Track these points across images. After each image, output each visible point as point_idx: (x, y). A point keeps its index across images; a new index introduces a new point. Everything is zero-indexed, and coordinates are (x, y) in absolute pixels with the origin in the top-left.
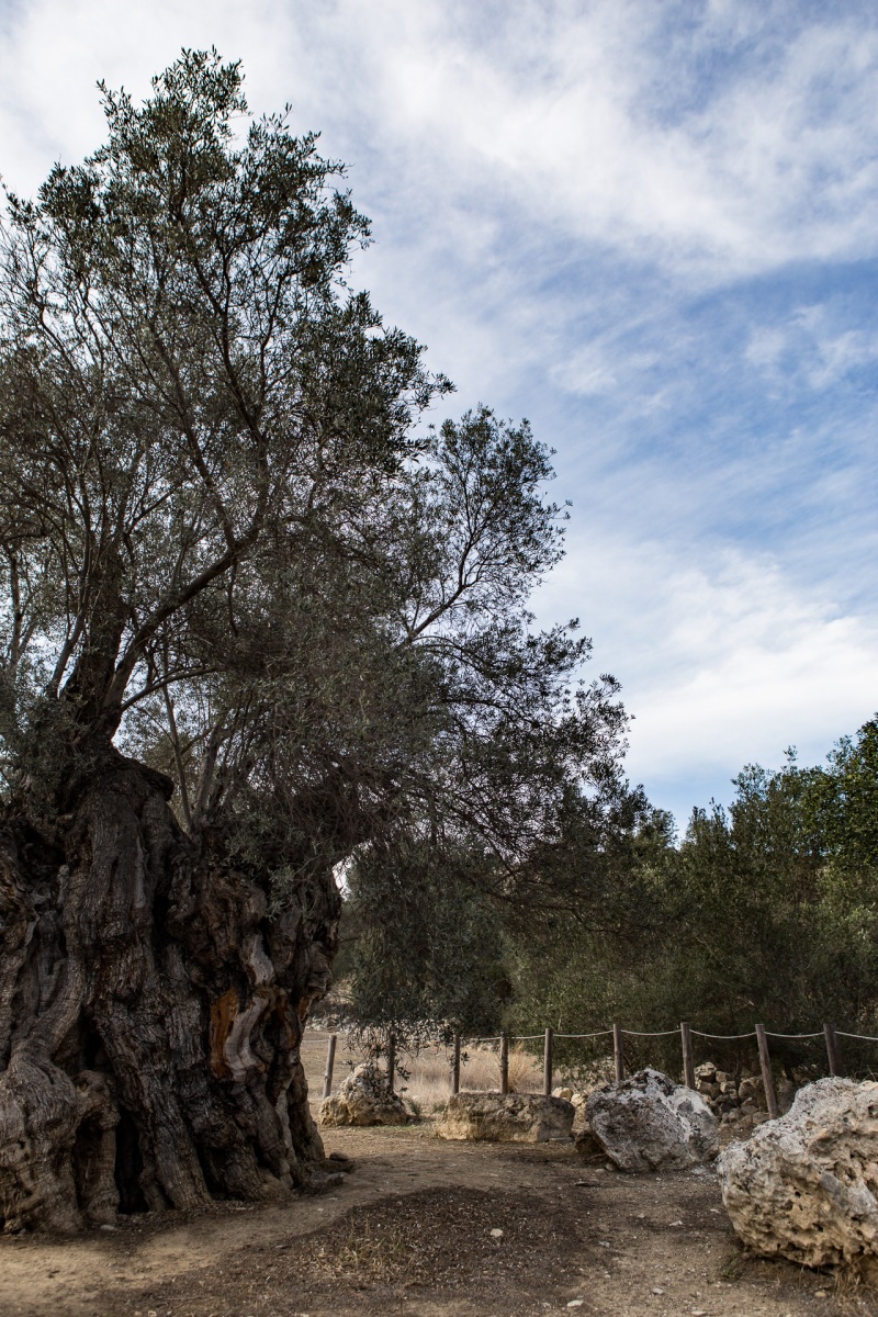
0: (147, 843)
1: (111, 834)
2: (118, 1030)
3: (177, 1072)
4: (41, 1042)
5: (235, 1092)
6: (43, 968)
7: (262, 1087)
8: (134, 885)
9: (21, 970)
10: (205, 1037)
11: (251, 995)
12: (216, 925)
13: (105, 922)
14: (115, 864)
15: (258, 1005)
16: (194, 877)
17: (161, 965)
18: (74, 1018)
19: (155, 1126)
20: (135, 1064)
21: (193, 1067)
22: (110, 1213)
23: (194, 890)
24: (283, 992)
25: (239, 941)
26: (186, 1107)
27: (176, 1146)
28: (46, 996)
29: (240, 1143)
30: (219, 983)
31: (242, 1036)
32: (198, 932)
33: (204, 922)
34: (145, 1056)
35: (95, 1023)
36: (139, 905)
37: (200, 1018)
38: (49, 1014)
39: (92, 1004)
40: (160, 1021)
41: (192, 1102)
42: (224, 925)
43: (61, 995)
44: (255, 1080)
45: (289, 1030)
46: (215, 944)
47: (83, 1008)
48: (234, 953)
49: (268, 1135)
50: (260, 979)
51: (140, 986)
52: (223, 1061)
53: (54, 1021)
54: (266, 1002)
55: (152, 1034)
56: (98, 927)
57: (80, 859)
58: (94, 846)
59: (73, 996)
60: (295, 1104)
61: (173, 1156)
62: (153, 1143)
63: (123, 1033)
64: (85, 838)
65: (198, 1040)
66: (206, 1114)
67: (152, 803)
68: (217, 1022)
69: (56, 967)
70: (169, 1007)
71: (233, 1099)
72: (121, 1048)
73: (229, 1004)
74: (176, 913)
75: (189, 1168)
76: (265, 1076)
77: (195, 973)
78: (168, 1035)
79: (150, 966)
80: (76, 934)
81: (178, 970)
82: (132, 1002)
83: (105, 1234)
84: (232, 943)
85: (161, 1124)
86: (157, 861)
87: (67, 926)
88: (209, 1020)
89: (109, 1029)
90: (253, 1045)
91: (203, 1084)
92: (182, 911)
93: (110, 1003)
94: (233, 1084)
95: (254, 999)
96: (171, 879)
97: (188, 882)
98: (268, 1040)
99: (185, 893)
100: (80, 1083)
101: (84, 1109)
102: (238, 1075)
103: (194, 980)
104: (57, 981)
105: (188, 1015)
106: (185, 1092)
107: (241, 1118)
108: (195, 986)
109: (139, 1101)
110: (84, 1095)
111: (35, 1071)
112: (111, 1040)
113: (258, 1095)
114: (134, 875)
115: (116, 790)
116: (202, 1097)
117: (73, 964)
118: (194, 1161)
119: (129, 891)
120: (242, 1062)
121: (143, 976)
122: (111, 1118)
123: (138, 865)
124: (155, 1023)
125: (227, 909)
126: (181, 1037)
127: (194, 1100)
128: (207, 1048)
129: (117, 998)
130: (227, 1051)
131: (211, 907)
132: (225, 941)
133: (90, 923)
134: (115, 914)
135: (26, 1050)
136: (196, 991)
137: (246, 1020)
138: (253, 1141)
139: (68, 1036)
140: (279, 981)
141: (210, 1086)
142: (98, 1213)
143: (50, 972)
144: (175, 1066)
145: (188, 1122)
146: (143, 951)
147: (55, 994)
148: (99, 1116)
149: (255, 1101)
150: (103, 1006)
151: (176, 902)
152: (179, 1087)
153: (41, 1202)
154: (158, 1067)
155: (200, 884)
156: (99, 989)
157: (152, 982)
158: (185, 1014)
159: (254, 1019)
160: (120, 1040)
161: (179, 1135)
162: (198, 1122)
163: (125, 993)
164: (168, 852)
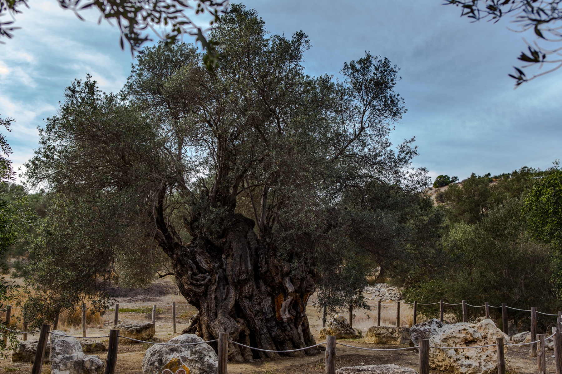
0: (250, 247)
1: (239, 246)
2: (247, 307)
3: (266, 319)
4: (225, 310)
5: (284, 325)
6: (222, 288)
7: (293, 323)
8: (247, 262)
9: (216, 289)
10: (274, 308)
11: (287, 296)
12: (274, 274)
13: (240, 275)
14: (241, 256)
15: (290, 299)
16: (266, 259)
17: (258, 287)
18: (234, 303)
19: (261, 335)
20: (253, 317)
21: (271, 317)
22: (251, 358)
23: (267, 263)
24: (297, 295)
25: (282, 279)
26: (269, 329)
27: (267, 341)
28: (224, 297)
29: (287, 340)
30: (277, 292)
31: (285, 308)
32: (269, 276)
33: (271, 273)
34: (256, 314)
35: (240, 304)
36: (250, 269)
37: (272, 303)
38: (226, 302)
39: (238, 299)
40: (259, 304)
41: (271, 328)
42: (277, 274)
43: (229, 296)
44: (290, 322)
45: (301, 306)
46: (274, 280)
47: (236, 300)
48: (281, 283)
49: (296, 338)
50: (290, 291)
51: (252, 293)
52: (280, 316)
53: (228, 304)
54: (292, 298)
55: (257, 308)
56: (238, 276)
57: (229, 254)
58: (234, 251)
59: (232, 297)
60: (305, 329)
61: (267, 343)
62: (260, 339)
63: (249, 308)
64: (230, 248)
65: (271, 309)
66: (276, 331)
67: (249, 233)
68: (277, 304)
69: (226, 288)
70: (262, 300)
71: (284, 327)
72: (248, 312)
73: (280, 298)
74: (261, 270)
75: (272, 347)
76: (294, 320)
77: (269, 289)
78: (262, 308)
79: (255, 287)
80: (231, 278)
81: (263, 288)
82: (250, 298)
83: (250, 362)
84: (280, 280)
85: (262, 334)
86: (253, 253)
87: (228, 276)
88: (274, 303)
89: (244, 306)
90: (289, 311)
91: (274, 322)
92: (263, 270)
93: (244, 299)
94: (284, 322)
95: (288, 297)
96: (258, 259)
97: (264, 260)
98: (294, 309)
99: (264, 264)
100: (238, 322)
101: (240, 329)
102: (285, 320)
103: (269, 291)
104: (227, 292)
105: (267, 302)
106: (269, 325)
107: (287, 333)
108: (269, 293)
109: (255, 328)
110: (239, 325)
111: (226, 319)
112: (245, 310)
113: (292, 326)
114: (247, 259)
115: (238, 231)
116: (274, 327)
117: (231, 287)
118: (273, 345)
119: (246, 264)
120: (286, 316)
121: (253, 290)
122: (248, 332)
123: (248, 255)
124: (258, 304)
125: (278, 269)
126: (266, 308)
127: (272, 327)
128: (274, 312)
129: (246, 297)
130: (281, 313)
131: (273, 269)
132: (278, 279)
133: (236, 275)
134: (243, 272)
135: (222, 313)
136: (269, 294)
137: (286, 303)
138: (291, 339)
139: (232, 308)
140: (296, 291)
141: (276, 323)
142: (247, 357)
143: (224, 289)
144: (265, 317)
145: (270, 334)
146: (252, 283)
147: (227, 296)
148: (244, 331)
149: (291, 327)
150: (242, 299)
151: (261, 267)
152: (267, 323)
153: (232, 354)
154: (260, 317)
155: (268, 261)
156: (240, 294)
157: (256, 292)
158: (267, 301)
159: (289, 303)
160: (248, 309)
161: (268, 337)
162: (273, 334)
163: (248, 296)
164: (257, 250)
